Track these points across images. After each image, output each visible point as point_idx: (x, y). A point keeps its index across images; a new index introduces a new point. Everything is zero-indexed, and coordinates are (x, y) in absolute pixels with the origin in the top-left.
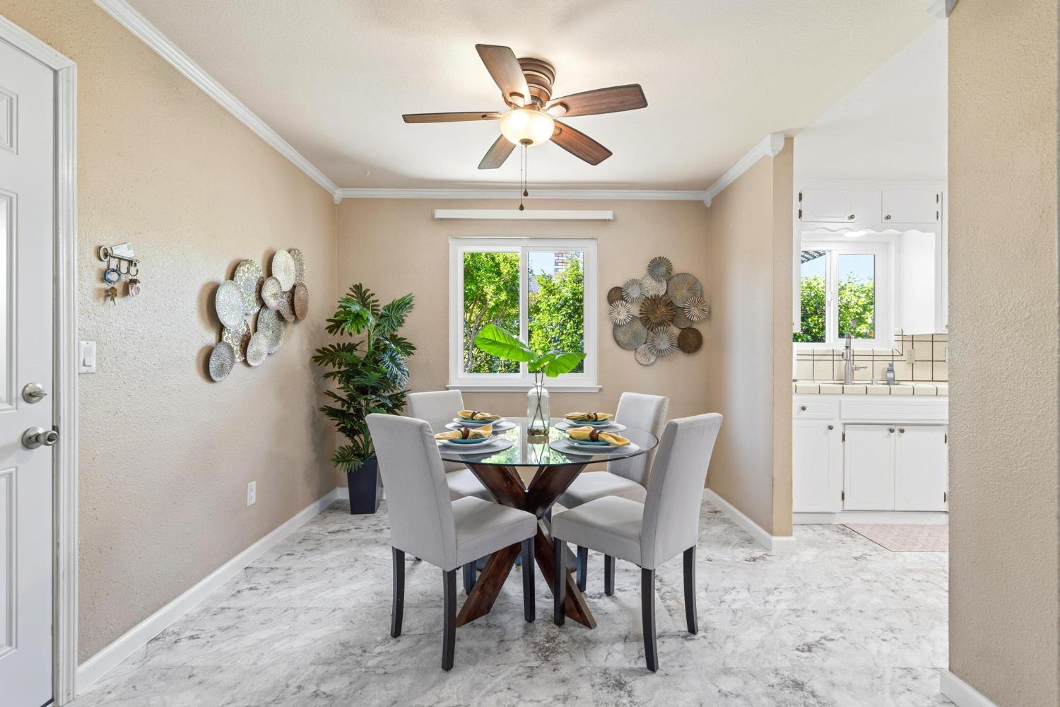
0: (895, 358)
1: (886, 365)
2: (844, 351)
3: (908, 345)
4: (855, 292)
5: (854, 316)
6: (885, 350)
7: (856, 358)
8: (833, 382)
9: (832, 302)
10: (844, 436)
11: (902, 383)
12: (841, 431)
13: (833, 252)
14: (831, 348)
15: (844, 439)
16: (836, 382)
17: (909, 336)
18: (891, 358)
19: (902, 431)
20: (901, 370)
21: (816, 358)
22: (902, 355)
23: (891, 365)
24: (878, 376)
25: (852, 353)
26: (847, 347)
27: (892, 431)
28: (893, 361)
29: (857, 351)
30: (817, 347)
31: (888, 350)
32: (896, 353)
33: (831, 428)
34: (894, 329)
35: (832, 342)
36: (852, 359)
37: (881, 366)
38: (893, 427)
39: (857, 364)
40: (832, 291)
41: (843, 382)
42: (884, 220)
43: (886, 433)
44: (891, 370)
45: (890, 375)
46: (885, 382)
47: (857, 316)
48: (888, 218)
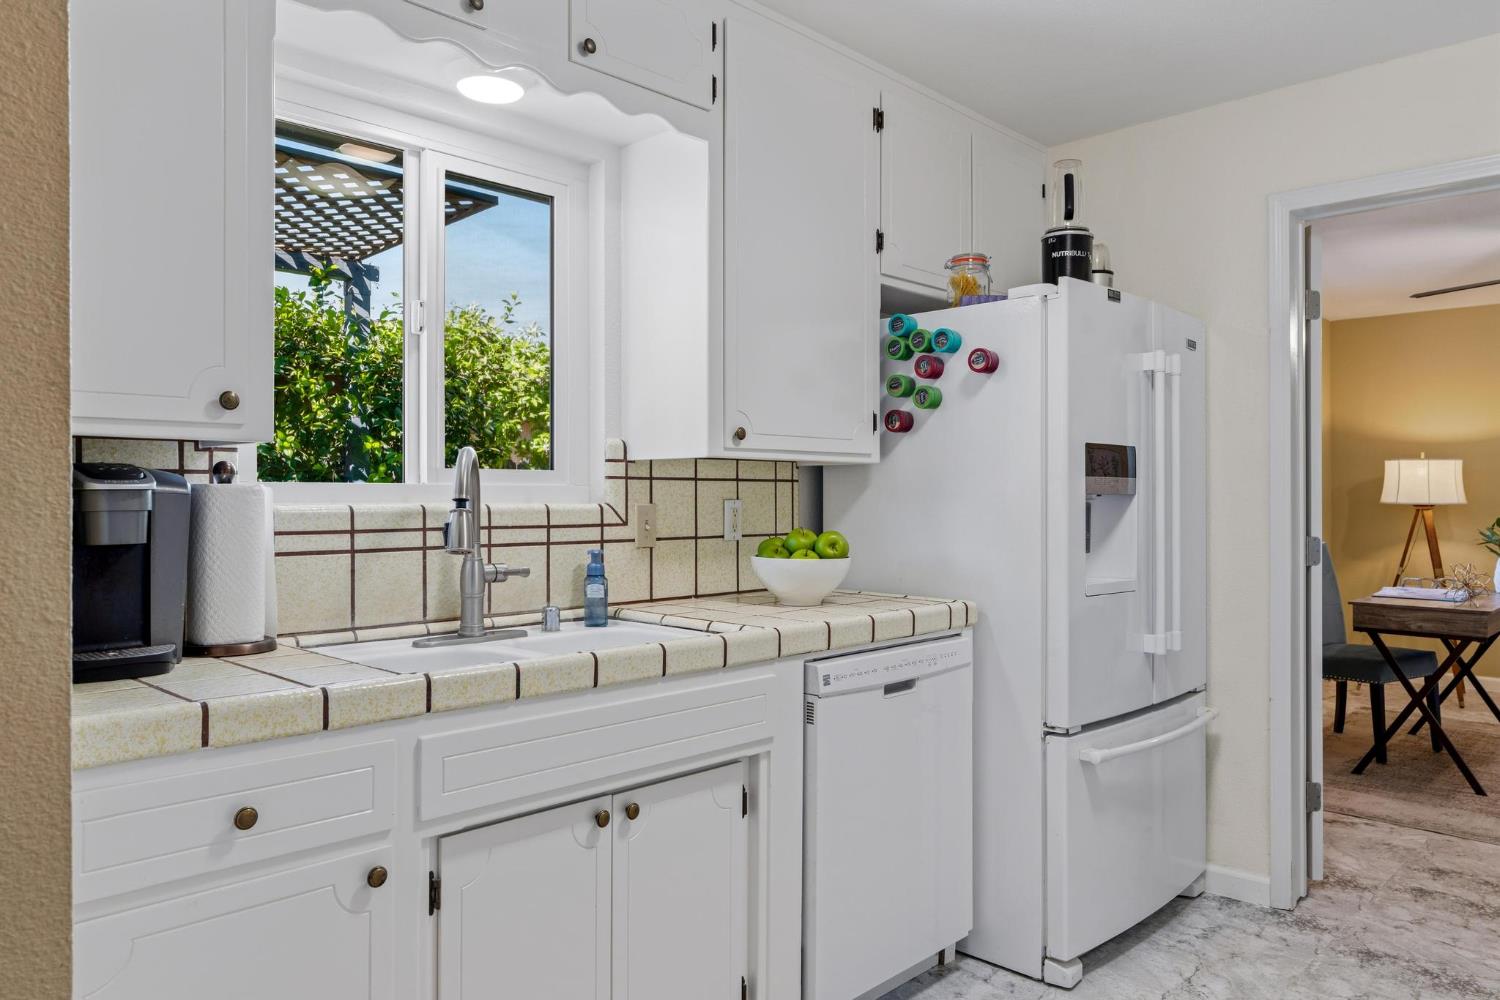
0: (609, 533)
1: (583, 557)
2: (452, 518)
3: (639, 489)
4: (527, 358)
5: (527, 416)
6: (579, 506)
7: (499, 537)
8: (421, 629)
9: (424, 336)
10: (435, 887)
11: (625, 612)
12: (425, 867)
13: (427, 155)
14: (414, 505)
15: (434, 903)
16: (434, 627)
17: (642, 462)
18: (595, 534)
19: (632, 812)
20: (624, 571)
21: (361, 542)
22: (625, 523)
23: (598, 558)
24: (561, 598)
25: (484, 522)
26: (460, 503)
27: (601, 820)
28: (602, 542)
29: (502, 513)
30: (367, 499)
31: (587, 510)
32: (610, 518)
33: (376, 878)
34: (605, 444)
35: (424, 479)
36: (484, 539)
37: (571, 560)
38: (604, 804)
39: (503, 559)
40: (424, 296)
41: (456, 625)
42: (576, 55)
43: (586, 827)
44: (596, 574)
45: (594, 591)
46: (581, 612)
47: (532, 415)
48: (588, 47)
